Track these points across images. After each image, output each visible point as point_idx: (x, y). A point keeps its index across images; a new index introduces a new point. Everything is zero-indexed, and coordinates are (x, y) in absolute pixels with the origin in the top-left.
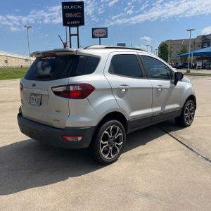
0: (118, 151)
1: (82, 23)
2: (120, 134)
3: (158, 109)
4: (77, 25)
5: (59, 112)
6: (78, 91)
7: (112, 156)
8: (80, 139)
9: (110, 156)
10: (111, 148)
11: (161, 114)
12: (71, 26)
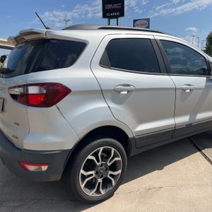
0: (114, 183)
1: (122, 14)
2: (116, 159)
3: (183, 120)
4: (117, 17)
5: (18, 125)
6: (43, 94)
7: (103, 192)
8: (44, 168)
9: (98, 192)
10: (100, 180)
11: (189, 126)
12: (110, 18)
